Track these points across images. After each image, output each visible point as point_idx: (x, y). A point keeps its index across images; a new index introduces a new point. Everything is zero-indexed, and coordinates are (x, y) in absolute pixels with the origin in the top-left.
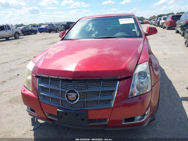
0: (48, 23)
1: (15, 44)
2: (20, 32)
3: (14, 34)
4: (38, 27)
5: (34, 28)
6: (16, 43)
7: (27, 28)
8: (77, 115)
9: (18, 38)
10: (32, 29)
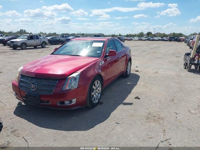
0: (80, 33)
1: (39, 52)
2: (47, 42)
3: (41, 43)
4: (66, 37)
5: (62, 39)
6: (41, 51)
7: (55, 38)
8: (34, 97)
9: (45, 47)
10: (60, 39)
